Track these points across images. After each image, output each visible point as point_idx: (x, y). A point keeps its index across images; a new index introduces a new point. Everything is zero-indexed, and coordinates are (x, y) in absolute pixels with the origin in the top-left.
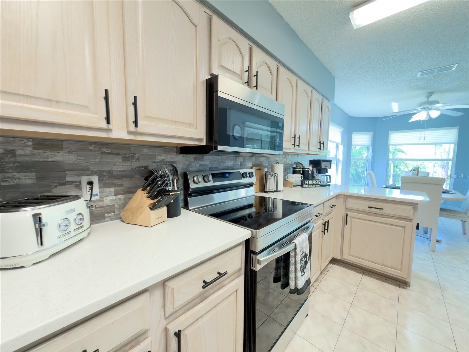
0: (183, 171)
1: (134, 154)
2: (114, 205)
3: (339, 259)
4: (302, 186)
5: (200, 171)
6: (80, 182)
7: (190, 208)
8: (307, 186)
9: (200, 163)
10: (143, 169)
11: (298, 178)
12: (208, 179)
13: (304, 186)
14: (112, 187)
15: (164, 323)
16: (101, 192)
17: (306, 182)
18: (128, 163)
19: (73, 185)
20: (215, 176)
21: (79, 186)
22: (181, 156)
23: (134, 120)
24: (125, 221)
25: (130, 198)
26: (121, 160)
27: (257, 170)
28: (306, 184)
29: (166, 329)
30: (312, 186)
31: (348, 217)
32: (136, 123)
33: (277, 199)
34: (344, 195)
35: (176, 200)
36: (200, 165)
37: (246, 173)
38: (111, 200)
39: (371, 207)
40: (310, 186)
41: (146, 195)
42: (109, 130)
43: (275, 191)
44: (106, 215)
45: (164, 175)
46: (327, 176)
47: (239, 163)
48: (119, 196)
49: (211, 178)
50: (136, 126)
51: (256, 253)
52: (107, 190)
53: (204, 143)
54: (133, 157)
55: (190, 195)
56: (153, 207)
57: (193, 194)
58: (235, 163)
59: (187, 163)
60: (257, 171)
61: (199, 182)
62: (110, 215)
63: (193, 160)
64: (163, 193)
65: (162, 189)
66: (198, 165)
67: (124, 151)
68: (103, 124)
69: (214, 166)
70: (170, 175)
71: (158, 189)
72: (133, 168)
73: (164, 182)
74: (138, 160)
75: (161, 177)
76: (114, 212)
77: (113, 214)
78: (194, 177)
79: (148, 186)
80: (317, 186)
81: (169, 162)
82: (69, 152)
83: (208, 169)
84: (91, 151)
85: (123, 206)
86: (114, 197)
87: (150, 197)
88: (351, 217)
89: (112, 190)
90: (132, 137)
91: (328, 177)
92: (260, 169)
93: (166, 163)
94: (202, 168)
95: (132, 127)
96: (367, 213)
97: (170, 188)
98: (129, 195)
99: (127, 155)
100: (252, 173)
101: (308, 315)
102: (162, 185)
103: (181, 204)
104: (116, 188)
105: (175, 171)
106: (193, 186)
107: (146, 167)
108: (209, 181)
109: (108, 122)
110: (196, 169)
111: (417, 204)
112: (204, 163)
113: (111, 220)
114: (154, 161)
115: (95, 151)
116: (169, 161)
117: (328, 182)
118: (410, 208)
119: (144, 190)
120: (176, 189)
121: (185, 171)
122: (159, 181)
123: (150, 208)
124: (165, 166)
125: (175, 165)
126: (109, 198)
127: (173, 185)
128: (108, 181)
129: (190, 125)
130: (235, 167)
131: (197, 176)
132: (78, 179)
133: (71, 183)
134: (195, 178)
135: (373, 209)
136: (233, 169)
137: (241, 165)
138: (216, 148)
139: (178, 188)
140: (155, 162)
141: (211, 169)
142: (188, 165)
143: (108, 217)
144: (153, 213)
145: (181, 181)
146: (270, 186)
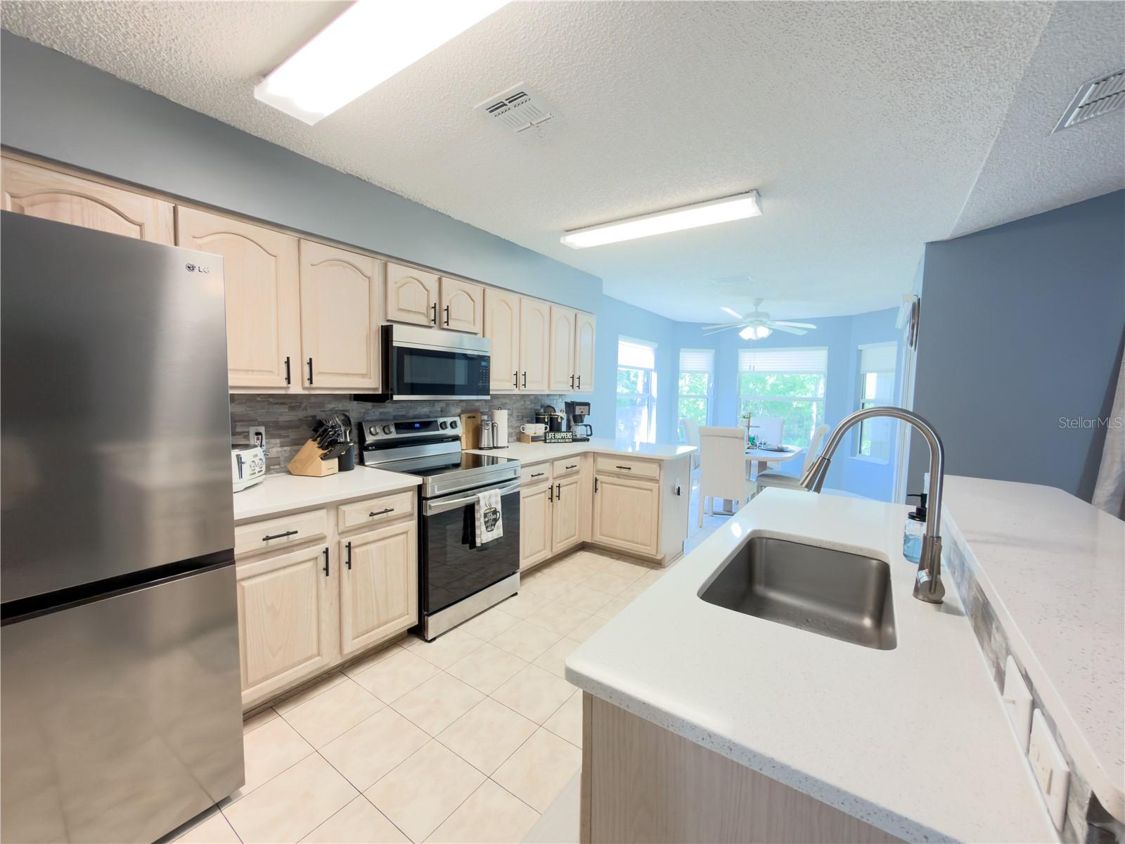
0: (357, 421)
1: (301, 403)
2: (279, 458)
3: (590, 541)
4: (545, 441)
5: (381, 420)
6: (248, 432)
7: (366, 464)
8: (553, 441)
9: (381, 410)
10: (311, 418)
11: (540, 429)
12: (389, 429)
13: (548, 441)
14: (276, 438)
15: (337, 538)
16: (267, 443)
17: (551, 435)
18: (295, 413)
19: (242, 436)
20: (400, 427)
21: (247, 436)
22: (356, 402)
23: (309, 377)
24: (292, 472)
25: (298, 450)
26: (287, 410)
27: (469, 417)
28: (550, 438)
29: (339, 543)
30: (559, 441)
31: (599, 483)
32: (311, 380)
33: (497, 458)
34: (594, 453)
35: (349, 451)
36: (381, 413)
37: (445, 423)
38: (278, 452)
39: (621, 467)
40: (556, 441)
41: (317, 445)
42: (287, 388)
43: (494, 448)
44: (272, 467)
45: (336, 425)
46: (586, 426)
47: (439, 409)
48: (285, 448)
49: (393, 429)
50: (311, 383)
51: (427, 499)
52: (273, 441)
53: (380, 392)
54: (300, 406)
55: (366, 449)
56: (324, 457)
57: (370, 448)
58: (432, 410)
59: (363, 411)
60: (469, 419)
61: (377, 434)
62: (275, 467)
63: (371, 407)
64: (333, 443)
65: (333, 440)
66: (377, 413)
67: (290, 401)
68: (284, 383)
69: (400, 414)
70: (342, 425)
71: (329, 440)
72: (300, 417)
73: (335, 432)
74: (305, 409)
75: (332, 427)
76: (279, 464)
77: (278, 467)
78: (370, 428)
79: (318, 437)
80: (567, 440)
81: (341, 411)
82: (239, 404)
83: (392, 417)
84: (258, 401)
85: (289, 459)
86: (280, 449)
87: (322, 447)
88: (602, 482)
89: (278, 441)
90: (306, 392)
91: (588, 427)
92: (474, 417)
93: (336, 412)
94: (382, 417)
95: (307, 384)
96: (618, 476)
97: (342, 440)
98: (296, 448)
99: (293, 404)
100: (455, 422)
101: (516, 594)
102: (333, 435)
103: (355, 459)
104: (282, 440)
105: (347, 422)
106: (370, 439)
107: (314, 417)
108: (390, 433)
109: (289, 383)
110: (375, 418)
111: (662, 460)
112: (385, 410)
113: (277, 473)
114: (323, 409)
115: (263, 401)
116: (340, 409)
117: (588, 435)
118: (655, 466)
119: (315, 440)
120: (349, 440)
121: (360, 420)
122: (330, 431)
123: (322, 458)
124: (335, 416)
125: (347, 414)
126: (274, 450)
127: (346, 437)
128: (274, 432)
129: (364, 376)
130: (432, 415)
131: (375, 426)
132: (247, 430)
133: (240, 433)
134: (372, 429)
135: (623, 470)
136: (429, 417)
137: (441, 411)
138: (392, 398)
139: (351, 440)
140: (324, 411)
141: (395, 417)
142: (365, 413)
143: (274, 469)
144: (324, 463)
145: (355, 432)
146: (486, 440)
